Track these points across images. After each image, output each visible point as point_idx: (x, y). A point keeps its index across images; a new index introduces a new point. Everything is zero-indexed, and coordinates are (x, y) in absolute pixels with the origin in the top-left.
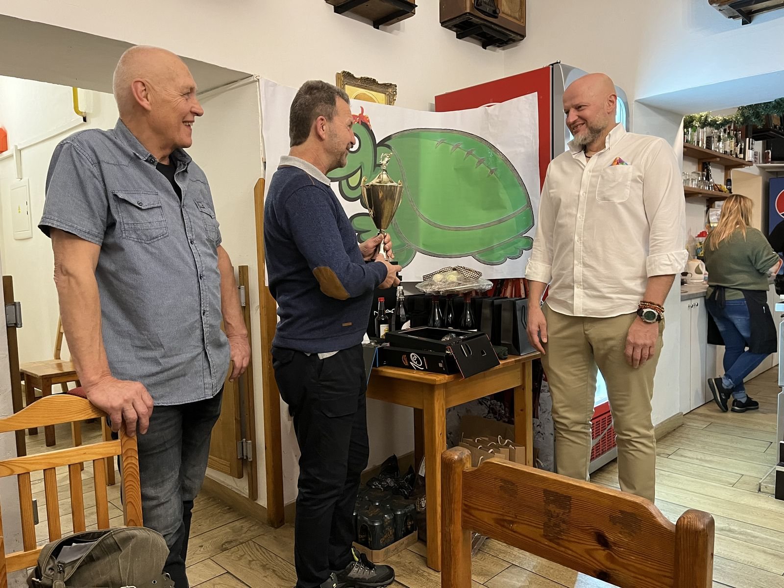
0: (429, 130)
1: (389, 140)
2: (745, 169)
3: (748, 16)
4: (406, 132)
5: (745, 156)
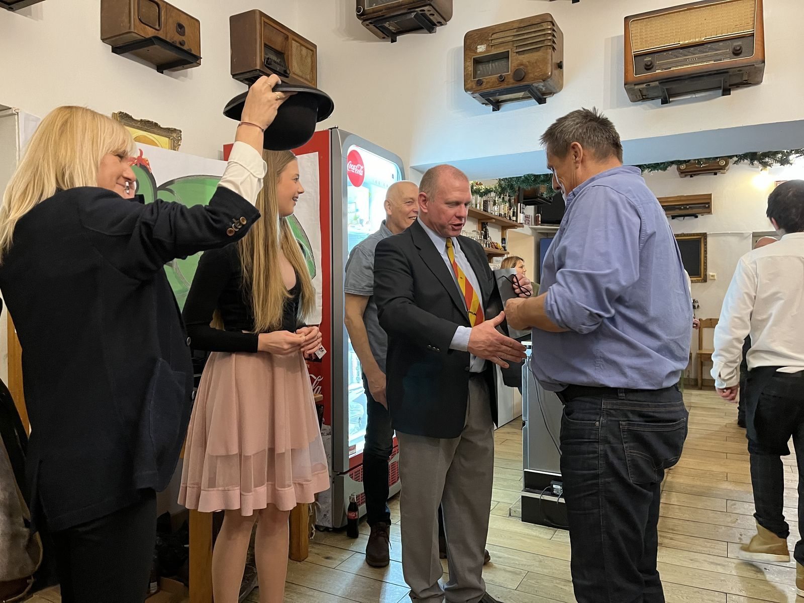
0: (215, 178)
1: (172, 184)
2: (518, 230)
3: (497, 106)
4: (190, 178)
5: (516, 218)
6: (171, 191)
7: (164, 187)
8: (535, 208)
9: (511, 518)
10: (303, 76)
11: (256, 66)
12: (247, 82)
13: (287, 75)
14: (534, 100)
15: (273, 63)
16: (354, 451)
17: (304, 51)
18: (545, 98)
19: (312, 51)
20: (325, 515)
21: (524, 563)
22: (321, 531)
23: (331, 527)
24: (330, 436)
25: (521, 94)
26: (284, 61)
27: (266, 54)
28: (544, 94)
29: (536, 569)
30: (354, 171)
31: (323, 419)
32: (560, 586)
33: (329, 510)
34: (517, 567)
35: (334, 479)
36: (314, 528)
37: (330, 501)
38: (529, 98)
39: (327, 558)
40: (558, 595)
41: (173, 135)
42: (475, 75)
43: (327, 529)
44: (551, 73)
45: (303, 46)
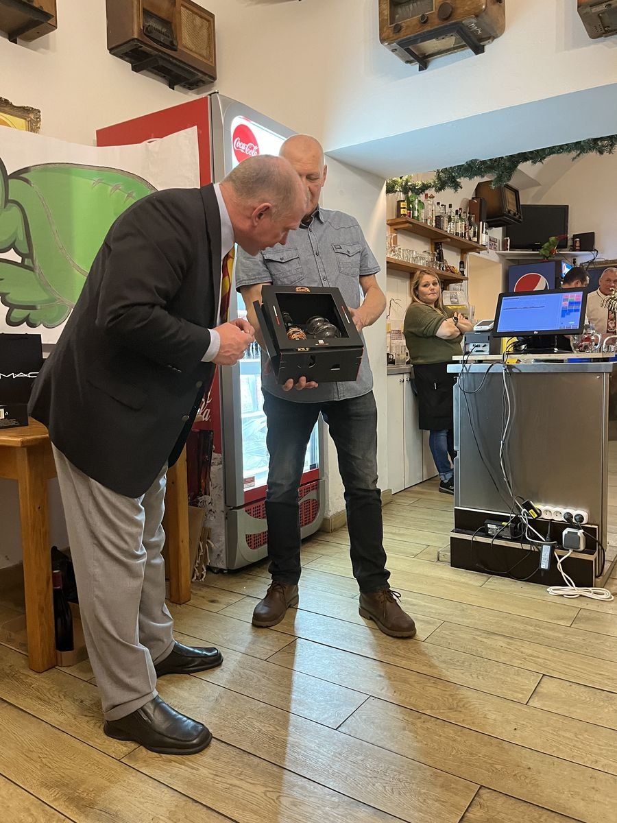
0: (81, 166)
1: (27, 172)
3: (423, 61)
4: (50, 166)
5: (478, 239)
6: (26, 181)
7: (17, 175)
8: (503, 230)
9: (439, 563)
10: (197, 51)
11: (133, 35)
12: (127, 59)
13: (175, 47)
14: (470, 50)
15: (154, 31)
16: (252, 484)
17: (198, 20)
18: (484, 46)
19: (208, 21)
20: (218, 555)
21: (443, 612)
22: (215, 573)
23: (225, 568)
24: (221, 466)
25: (450, 41)
26: (172, 32)
27: (145, 21)
28: (482, 40)
29: (455, 619)
30: (245, 150)
31: (214, 447)
32: (480, 639)
33: (222, 550)
34: (432, 616)
35: (227, 514)
36: (205, 569)
37: (224, 539)
38: (463, 46)
39: (213, 601)
40: (475, 649)
41: (29, 115)
42: (392, 19)
43: (221, 571)
44: (486, 6)
45: (196, 14)
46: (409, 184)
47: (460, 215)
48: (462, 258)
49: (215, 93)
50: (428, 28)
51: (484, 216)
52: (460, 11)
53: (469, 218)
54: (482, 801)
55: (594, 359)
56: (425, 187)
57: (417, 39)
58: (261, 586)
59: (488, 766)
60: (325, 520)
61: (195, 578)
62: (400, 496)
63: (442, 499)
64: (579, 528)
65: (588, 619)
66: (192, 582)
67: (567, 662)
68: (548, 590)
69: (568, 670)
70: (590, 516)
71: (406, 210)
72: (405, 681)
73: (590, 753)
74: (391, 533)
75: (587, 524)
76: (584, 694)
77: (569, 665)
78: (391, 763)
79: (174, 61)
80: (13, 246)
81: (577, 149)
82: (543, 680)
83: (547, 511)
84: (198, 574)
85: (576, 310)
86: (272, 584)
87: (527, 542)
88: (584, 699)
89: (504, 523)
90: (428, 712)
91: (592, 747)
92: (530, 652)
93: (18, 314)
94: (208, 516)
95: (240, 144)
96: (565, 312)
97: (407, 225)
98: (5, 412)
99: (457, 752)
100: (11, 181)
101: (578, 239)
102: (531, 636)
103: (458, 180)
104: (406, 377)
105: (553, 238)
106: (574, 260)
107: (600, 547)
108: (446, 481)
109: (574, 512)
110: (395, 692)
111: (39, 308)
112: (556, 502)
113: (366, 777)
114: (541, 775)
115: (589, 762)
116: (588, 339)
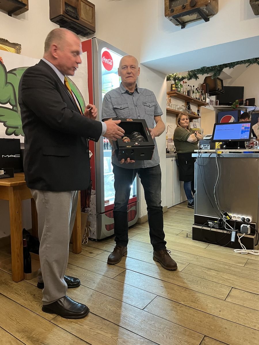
1: (15, 71)
2: (207, 107)
3: (183, 25)
4: (25, 68)
5: (205, 101)
6: (15, 74)
7: (11, 72)
8: (216, 97)
9: (187, 238)
10: (87, 20)
11: (60, 13)
12: (58, 23)
13: (78, 19)
14: (203, 20)
15: (69, 12)
16: (108, 203)
17: (88, 7)
18: (209, 18)
19: (92, 8)
20: (94, 233)
21: (189, 259)
23: (96, 239)
24: (95, 195)
25: (195, 16)
26: (77, 12)
27: (66, 7)
28: (208, 16)
29: (194, 262)
30: (107, 62)
31: (92, 187)
32: (205, 271)
33: (95, 231)
34: (184, 261)
35: (97, 216)
36: (88, 239)
37: (96, 226)
38: (200, 18)
39: (91, 253)
40: (203, 275)
41: (16, 47)
42: (170, 7)
43: (94, 240)
44: (210, 2)
45: (87, 4)
46: (176, 77)
47: (198, 90)
48: (198, 108)
49: (95, 37)
50: (185, 11)
51: (208, 91)
52: (199, 3)
53: (202, 92)
54: (205, 342)
55: (255, 152)
56: (183, 78)
57: (181, 15)
58: (111, 247)
59: (208, 327)
60: (139, 219)
61: (84, 243)
62: (171, 209)
63: (188, 211)
64: (248, 224)
65: (251, 264)
66: (82, 244)
67: (243, 282)
68: (234, 250)
69: (242, 286)
70: (253, 219)
71: (175, 88)
72: (173, 289)
73: (253, 322)
74: (167, 225)
75: (252, 222)
76: (250, 296)
77: (243, 283)
78: (166, 325)
79: (78, 24)
80: (9, 102)
81: (248, 62)
82: (232, 290)
83: (234, 217)
84: (85, 241)
85: (248, 131)
86: (116, 246)
87: (225, 230)
88: (250, 298)
89: (215, 222)
90: (182, 303)
91: (253, 319)
92: (226, 277)
93: (11, 130)
94: (89, 216)
95: (105, 59)
96: (243, 132)
97: (175, 94)
98: (4, 172)
99: (195, 321)
100: (8, 74)
101: (248, 101)
102: (227, 270)
103: (197, 75)
104: (174, 158)
105: (237, 100)
106: (246, 110)
107: (257, 233)
108: (190, 203)
109: (246, 217)
110: (168, 294)
111: (19, 128)
112: (238, 213)
113: (155, 331)
114: (231, 331)
115: (252, 326)
116: (253, 143)
